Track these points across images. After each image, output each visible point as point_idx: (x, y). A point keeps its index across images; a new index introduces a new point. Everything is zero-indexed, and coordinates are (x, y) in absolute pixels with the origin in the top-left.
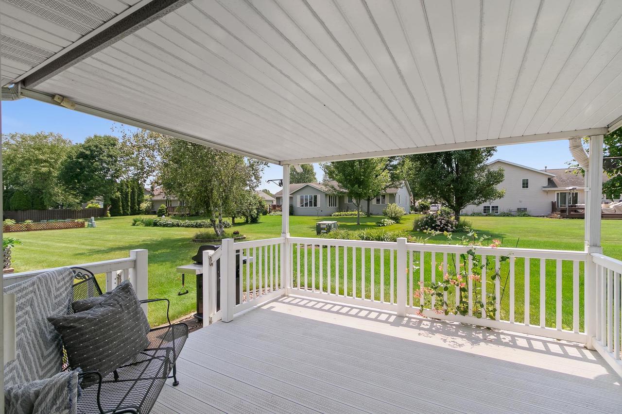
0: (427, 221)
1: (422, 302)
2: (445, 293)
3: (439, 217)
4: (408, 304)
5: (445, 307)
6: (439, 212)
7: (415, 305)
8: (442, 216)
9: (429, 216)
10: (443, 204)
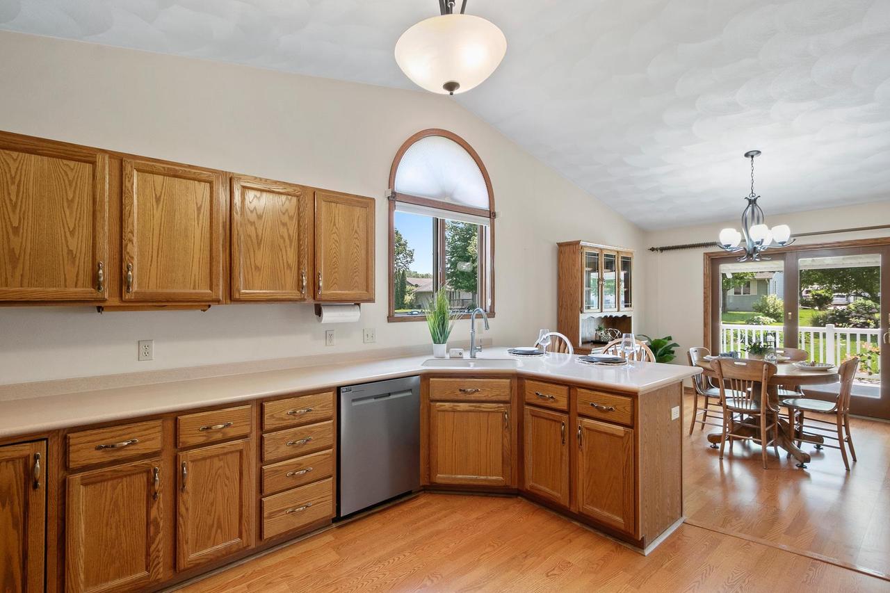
0: (837, 317)
2: (869, 361)
3: (854, 314)
5: (868, 370)
6: (852, 306)
8: (858, 312)
9: (836, 312)
10: (857, 295)
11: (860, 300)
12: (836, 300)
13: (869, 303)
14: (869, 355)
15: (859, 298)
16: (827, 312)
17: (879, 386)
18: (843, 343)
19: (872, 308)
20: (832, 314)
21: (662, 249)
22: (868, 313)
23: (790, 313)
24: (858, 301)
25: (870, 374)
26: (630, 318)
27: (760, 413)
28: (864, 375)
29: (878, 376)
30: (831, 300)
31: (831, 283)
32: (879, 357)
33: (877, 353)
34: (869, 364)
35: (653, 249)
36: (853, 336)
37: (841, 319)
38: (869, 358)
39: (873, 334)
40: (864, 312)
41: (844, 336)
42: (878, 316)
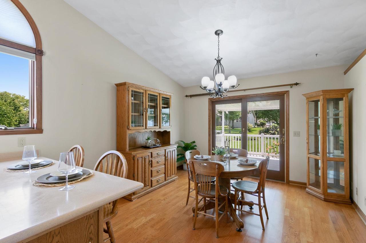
0: (266, 131)
1: (269, 152)
2: (275, 149)
3: (271, 129)
4: (264, 152)
5: (275, 152)
6: (271, 126)
7: (267, 152)
8: (273, 128)
9: (266, 128)
10: (273, 122)
11: (274, 124)
12: (267, 124)
13: (276, 125)
14: (275, 146)
15: (274, 123)
16: (264, 128)
17: (279, 159)
18: (267, 141)
19: (277, 127)
20: (265, 129)
21: (191, 96)
22: (276, 129)
23: (244, 129)
24: (273, 125)
25: (276, 154)
26: (169, 132)
27: (215, 198)
28: (274, 154)
29: (278, 155)
30: (265, 124)
31: (265, 117)
32: (279, 147)
33: (278, 145)
34: (276, 150)
35: (187, 96)
36: (270, 138)
37: (267, 131)
38: (276, 147)
39: (277, 137)
40: (275, 128)
41: (267, 138)
42: (278, 130)
